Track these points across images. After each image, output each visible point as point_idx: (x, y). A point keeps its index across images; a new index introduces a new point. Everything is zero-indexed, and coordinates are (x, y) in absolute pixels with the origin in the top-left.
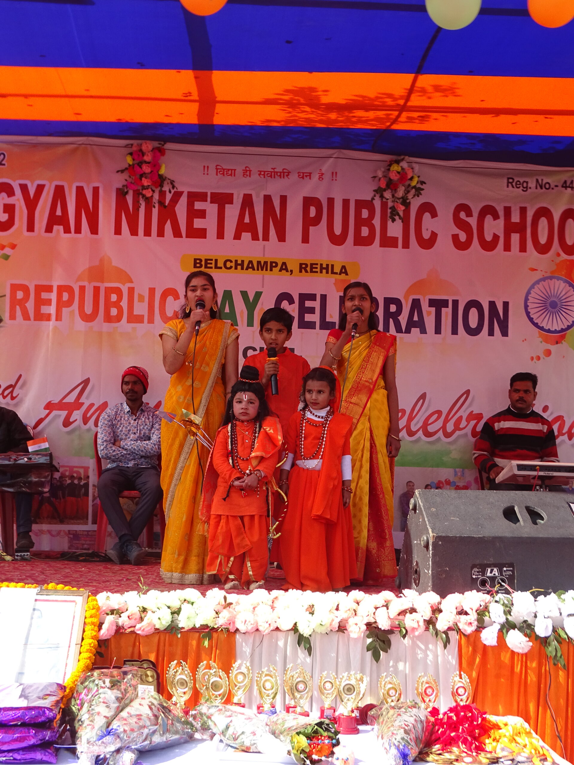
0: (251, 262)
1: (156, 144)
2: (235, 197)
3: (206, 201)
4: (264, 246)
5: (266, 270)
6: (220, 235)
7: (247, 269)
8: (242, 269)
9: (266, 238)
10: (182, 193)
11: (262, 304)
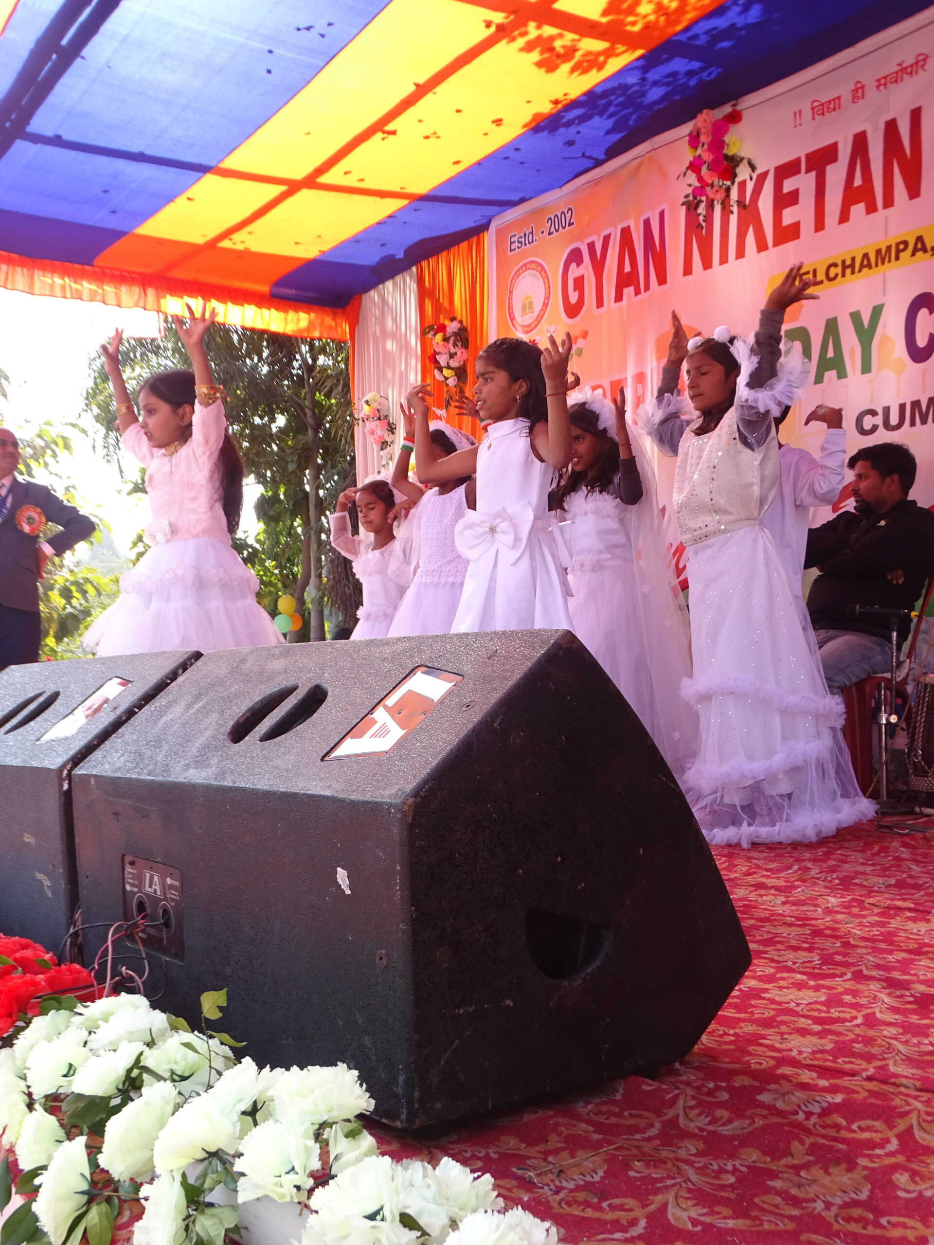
0: (866, 256)
1: (727, 109)
2: (840, 147)
3: (799, 172)
4: (886, 218)
5: (890, 261)
6: (820, 225)
7: (860, 271)
8: (853, 273)
9: (889, 202)
10: (764, 175)
11: (884, 327)
